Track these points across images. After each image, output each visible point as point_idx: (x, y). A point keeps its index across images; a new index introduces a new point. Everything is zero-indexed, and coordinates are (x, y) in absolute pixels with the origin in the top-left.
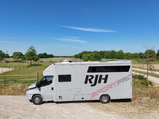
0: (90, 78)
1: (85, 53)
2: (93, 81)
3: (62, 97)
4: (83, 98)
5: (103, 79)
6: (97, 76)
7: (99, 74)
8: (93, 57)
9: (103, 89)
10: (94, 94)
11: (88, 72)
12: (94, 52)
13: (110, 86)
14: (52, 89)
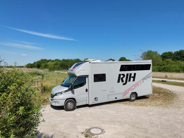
0: (122, 76)
1: (44, 61)
2: (124, 79)
3: (97, 98)
4: (116, 98)
5: (132, 77)
6: (127, 74)
7: (129, 72)
8: (58, 66)
9: (132, 87)
10: (126, 93)
11: (120, 71)
12: (55, 60)
13: (137, 84)
14: (87, 90)
